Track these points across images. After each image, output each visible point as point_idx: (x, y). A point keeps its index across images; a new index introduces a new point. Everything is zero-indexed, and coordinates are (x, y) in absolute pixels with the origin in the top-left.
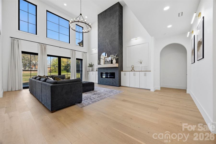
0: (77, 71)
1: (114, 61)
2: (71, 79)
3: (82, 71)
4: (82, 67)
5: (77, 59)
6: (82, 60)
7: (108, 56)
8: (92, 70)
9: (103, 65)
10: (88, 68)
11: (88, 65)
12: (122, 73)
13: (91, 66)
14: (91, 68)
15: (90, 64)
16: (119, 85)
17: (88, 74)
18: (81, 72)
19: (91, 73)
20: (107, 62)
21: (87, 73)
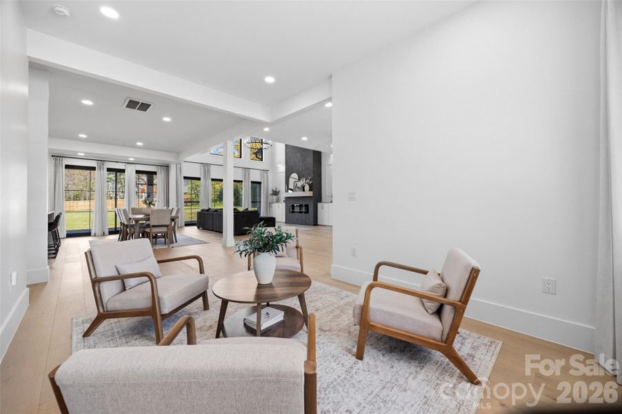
0: (252, 202)
1: (307, 188)
2: (249, 210)
3: (260, 202)
4: (260, 196)
5: (252, 182)
6: (260, 183)
7: (299, 179)
8: (278, 201)
9: (290, 193)
10: (270, 197)
11: (271, 192)
12: (319, 205)
13: (276, 193)
14: (275, 197)
15: (274, 190)
16: (315, 223)
17: (270, 207)
18: (258, 203)
19: (275, 205)
20: (298, 188)
21: (269, 205)
